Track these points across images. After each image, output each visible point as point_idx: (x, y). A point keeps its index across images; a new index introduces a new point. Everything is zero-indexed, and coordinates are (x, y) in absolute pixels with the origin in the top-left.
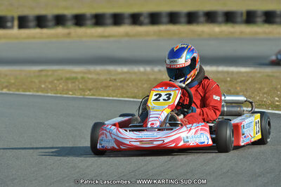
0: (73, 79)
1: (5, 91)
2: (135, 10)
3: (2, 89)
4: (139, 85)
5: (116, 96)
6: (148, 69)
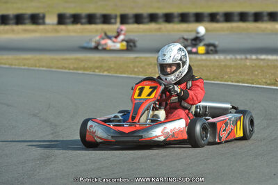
1: (106, 73)
2: (214, 10)
3: (103, 72)
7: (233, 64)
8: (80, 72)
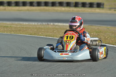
0: (7, 27)
4: (33, 30)
5: (24, 34)
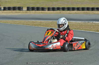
1: (42, 27)
3: (41, 26)
6: (81, 22)
7: (84, 24)
8: (33, 26)
